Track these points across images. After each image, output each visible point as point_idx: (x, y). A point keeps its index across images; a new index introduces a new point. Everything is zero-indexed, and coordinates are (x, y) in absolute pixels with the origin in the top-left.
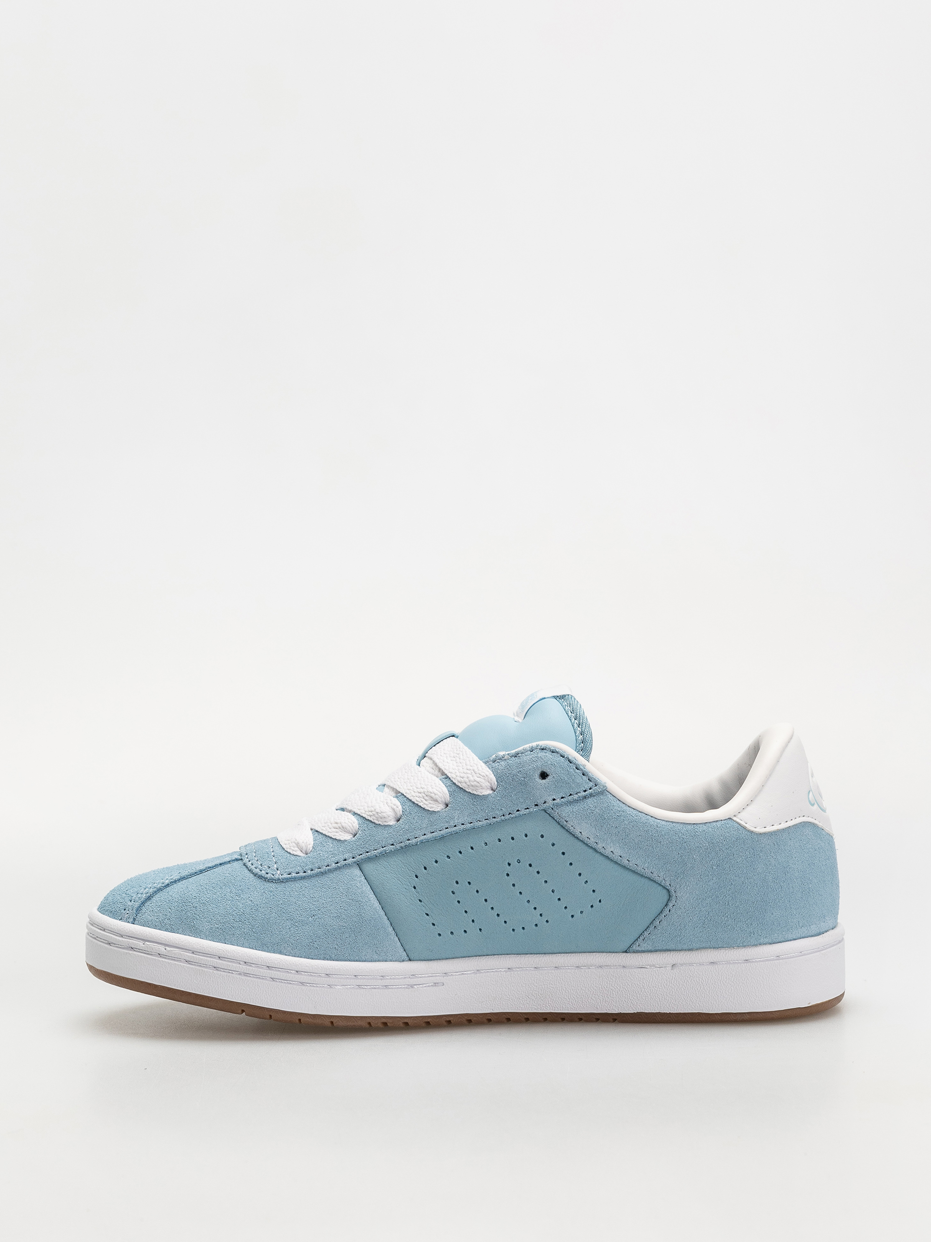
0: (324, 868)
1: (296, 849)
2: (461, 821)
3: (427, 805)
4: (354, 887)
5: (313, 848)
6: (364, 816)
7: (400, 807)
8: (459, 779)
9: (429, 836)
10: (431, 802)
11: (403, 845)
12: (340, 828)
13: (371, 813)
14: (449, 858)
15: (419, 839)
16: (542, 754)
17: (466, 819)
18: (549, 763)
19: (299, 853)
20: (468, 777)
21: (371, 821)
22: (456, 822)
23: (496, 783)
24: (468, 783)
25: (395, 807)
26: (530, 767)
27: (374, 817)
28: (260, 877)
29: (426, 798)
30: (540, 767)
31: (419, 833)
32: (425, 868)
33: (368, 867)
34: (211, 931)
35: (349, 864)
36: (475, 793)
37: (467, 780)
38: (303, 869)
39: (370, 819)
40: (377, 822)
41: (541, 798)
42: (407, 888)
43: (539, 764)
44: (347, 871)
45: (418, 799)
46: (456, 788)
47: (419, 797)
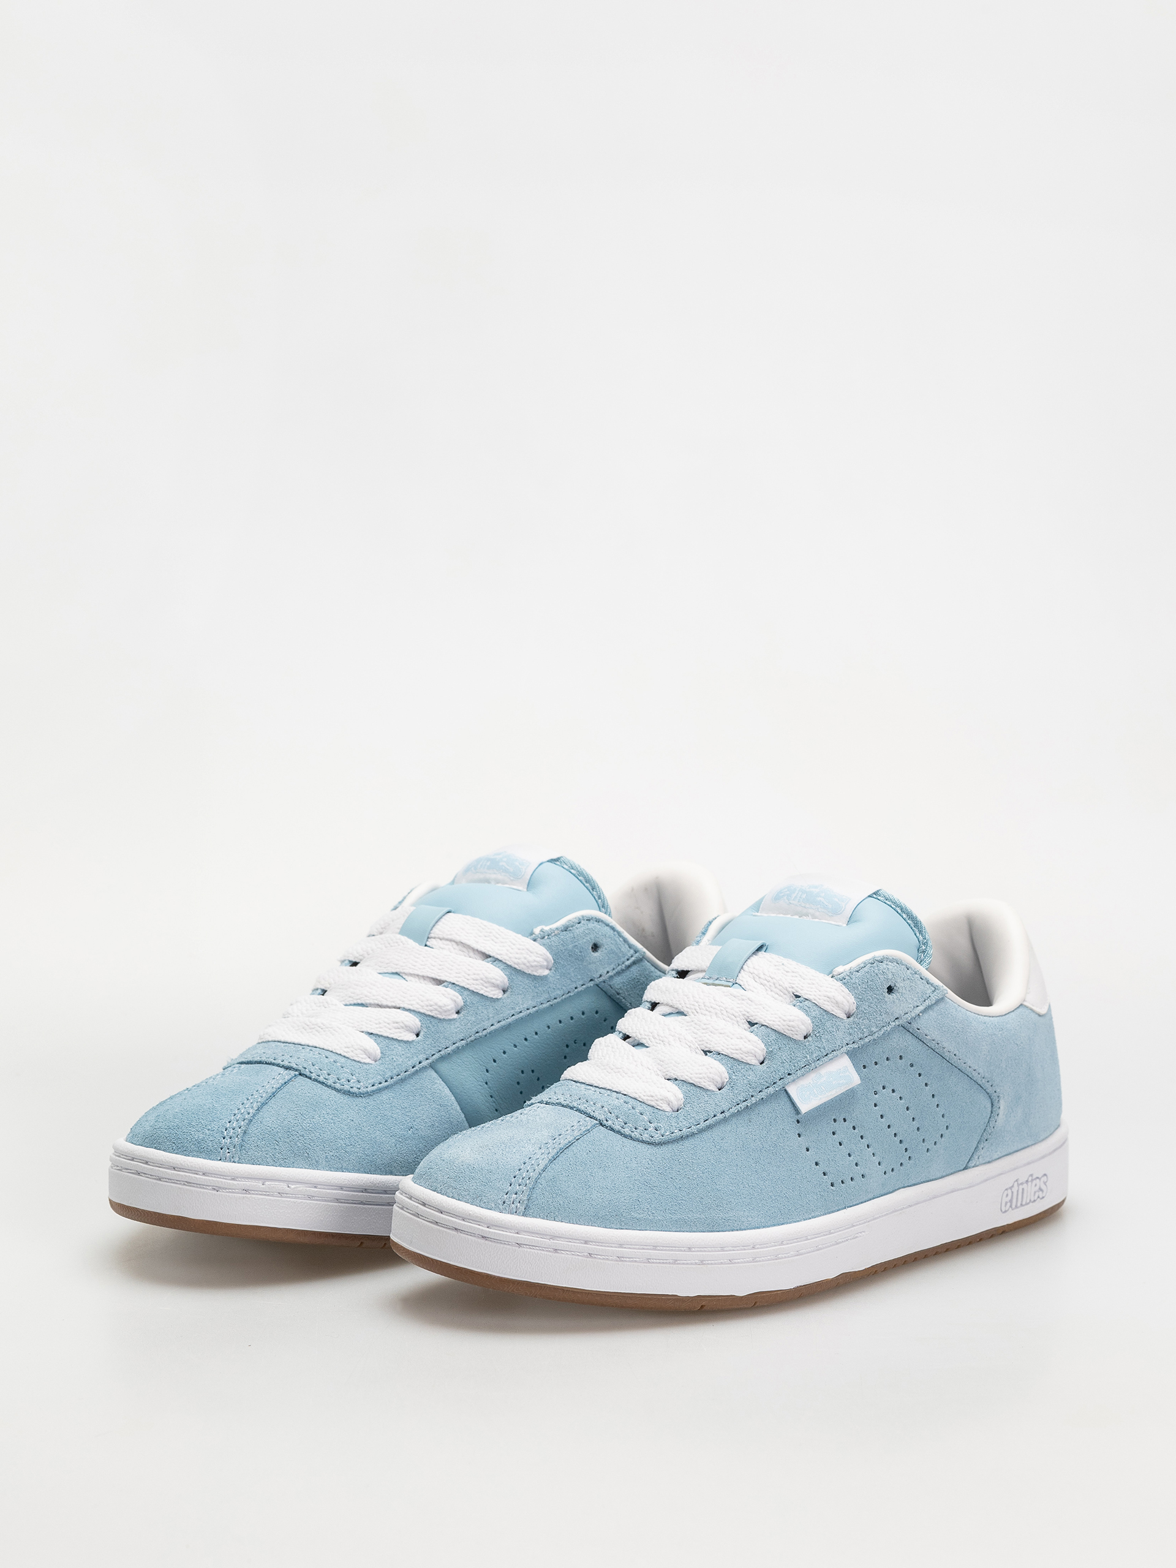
0: (403, 1075)
1: (365, 1056)
2: (525, 1006)
3: (489, 992)
4: (438, 1091)
5: (382, 1053)
6: (422, 1011)
7: (460, 997)
8: (516, 961)
9: (497, 1026)
10: (493, 988)
11: (472, 1038)
12: (403, 1028)
13: (431, 1008)
14: (516, 1047)
15: (489, 1031)
16: (591, 925)
17: (531, 1003)
18: (600, 934)
19: (368, 1061)
20: (525, 958)
21: (433, 1017)
22: (521, 1007)
23: (553, 961)
24: (528, 964)
25: (455, 998)
26: (585, 940)
27: (437, 1012)
28: (348, 1093)
29: (485, 985)
30: (590, 939)
31: (487, 1024)
32: (495, 1061)
33: (444, 1067)
34: (327, 1160)
35: (426, 1066)
36: (535, 974)
37: (525, 961)
38: (384, 1078)
39: (432, 1014)
40: (440, 1016)
41: (597, 972)
42: (481, 1084)
43: (592, 936)
44: (425, 1074)
45: (477, 987)
46: (513, 971)
47: (477, 984)
